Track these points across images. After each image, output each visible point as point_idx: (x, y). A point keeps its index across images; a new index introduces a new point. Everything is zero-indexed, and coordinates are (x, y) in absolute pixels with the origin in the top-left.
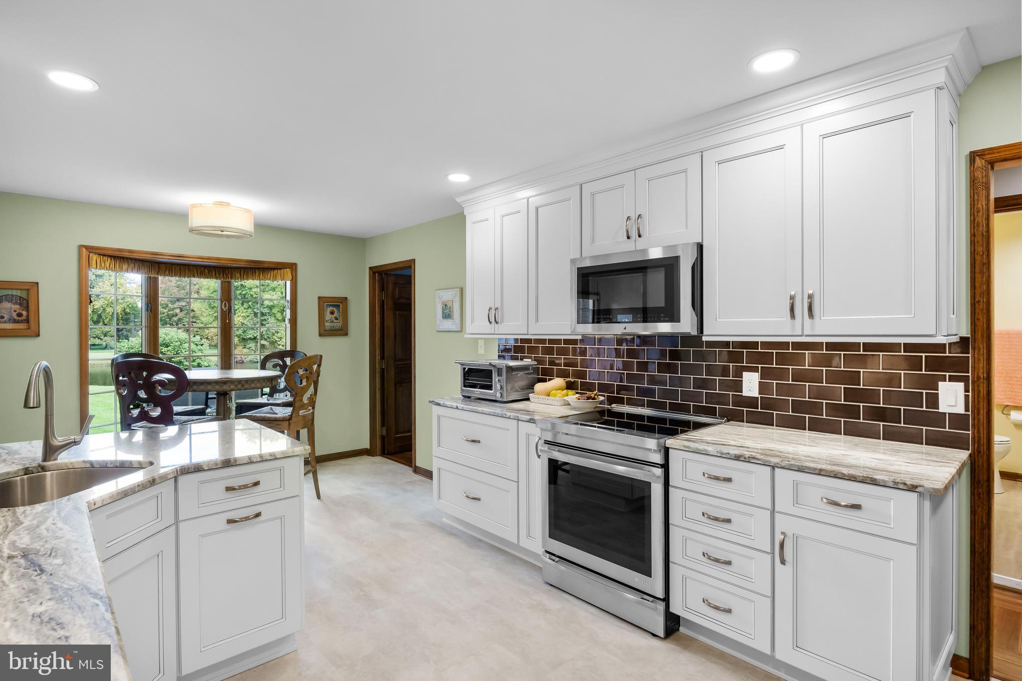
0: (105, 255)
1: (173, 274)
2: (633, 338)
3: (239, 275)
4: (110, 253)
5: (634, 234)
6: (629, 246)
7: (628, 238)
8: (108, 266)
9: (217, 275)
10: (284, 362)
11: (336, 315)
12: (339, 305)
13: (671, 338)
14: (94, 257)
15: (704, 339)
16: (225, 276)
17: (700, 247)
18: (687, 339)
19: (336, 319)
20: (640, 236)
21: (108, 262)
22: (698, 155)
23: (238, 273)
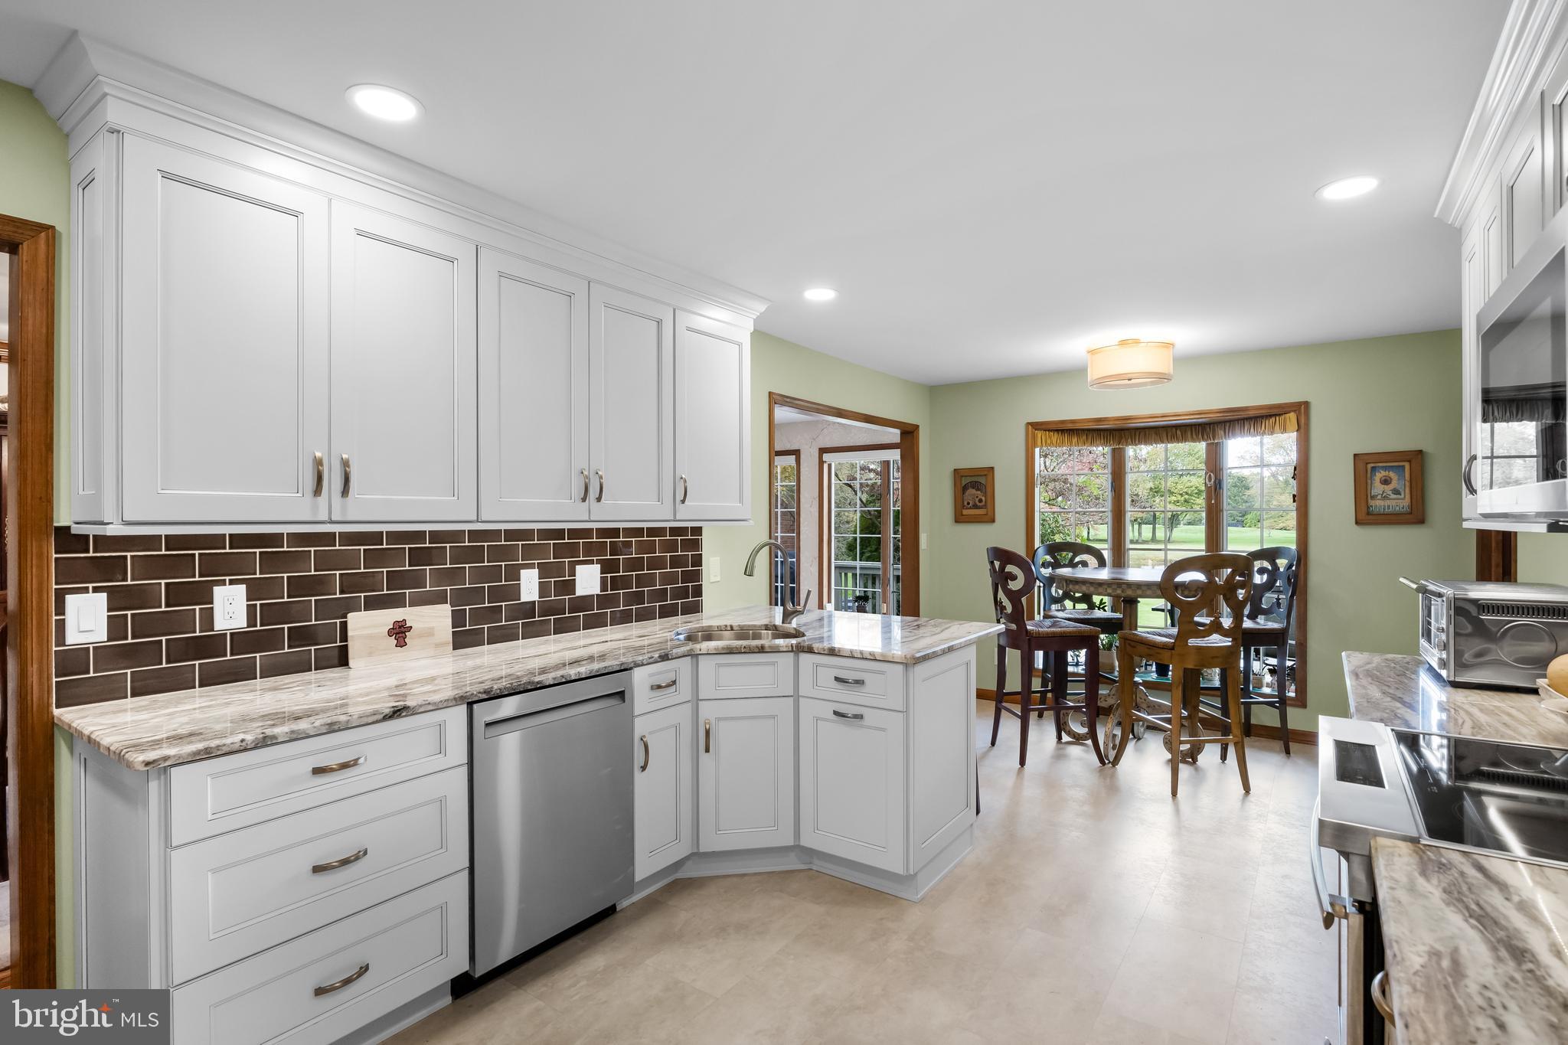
0: (1051, 431)
1: (1137, 442)
3: (1222, 433)
4: (1054, 427)
8: (1054, 442)
9: (1194, 436)
10: (1276, 568)
11: (1394, 484)
12: (1403, 467)
14: (1039, 434)
16: (1205, 437)
19: (1396, 492)
21: (1055, 437)
23: (1221, 429)
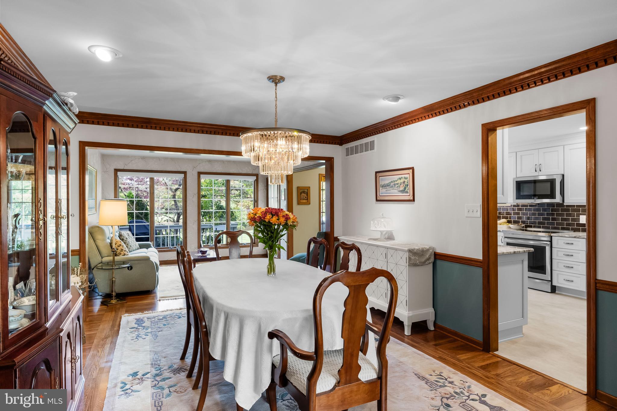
2: (536, 205)
5: (538, 170)
6: (536, 174)
7: (536, 171)
13: (552, 205)
15: (565, 204)
17: (563, 176)
18: (558, 205)
20: (540, 171)
22: (563, 147)
